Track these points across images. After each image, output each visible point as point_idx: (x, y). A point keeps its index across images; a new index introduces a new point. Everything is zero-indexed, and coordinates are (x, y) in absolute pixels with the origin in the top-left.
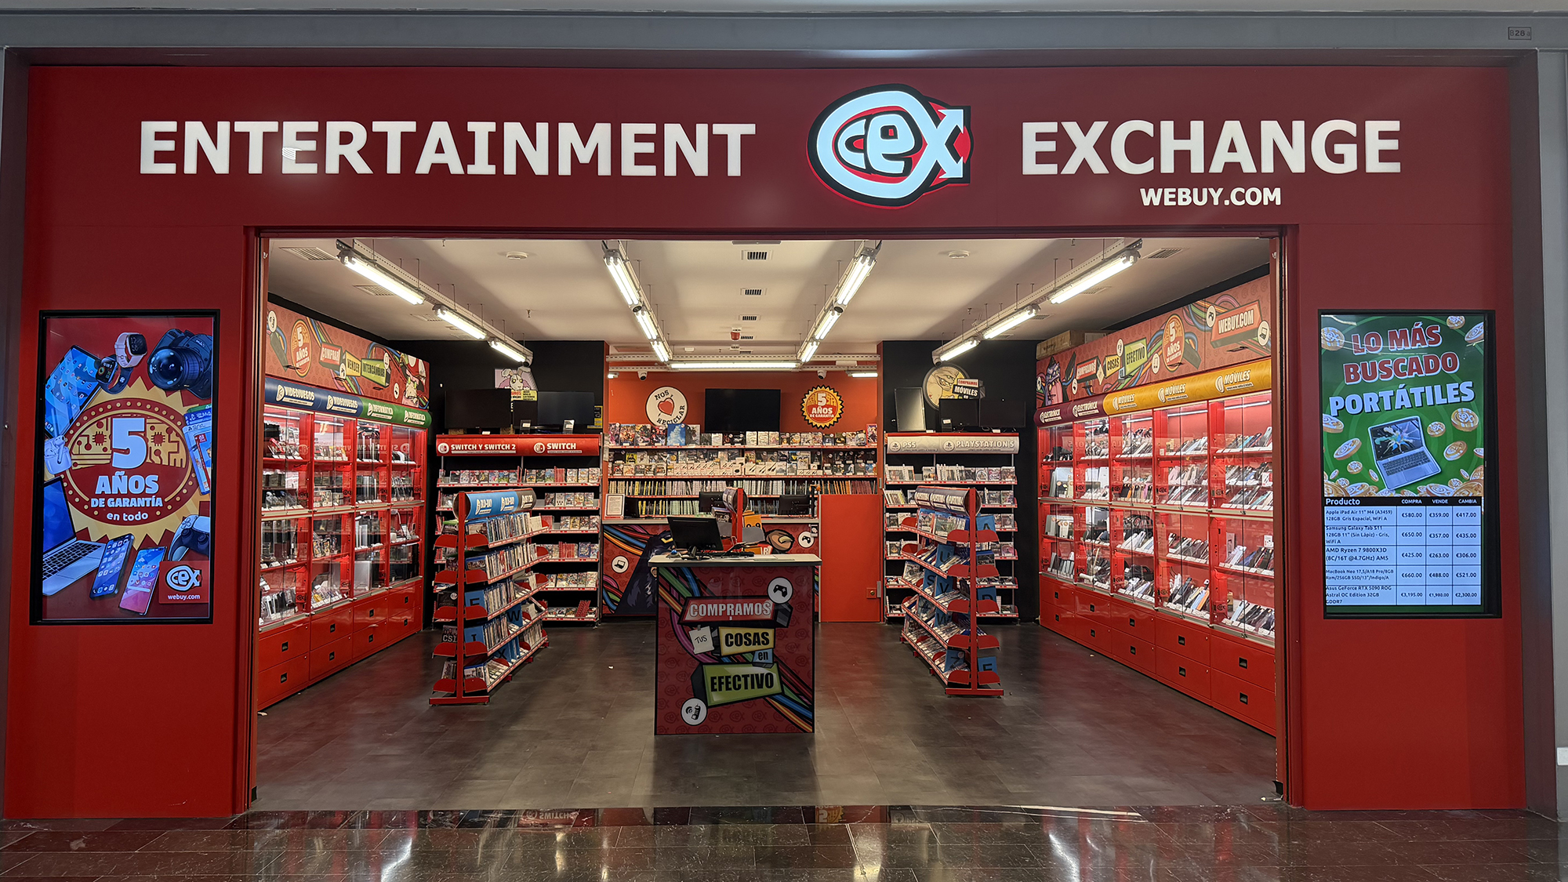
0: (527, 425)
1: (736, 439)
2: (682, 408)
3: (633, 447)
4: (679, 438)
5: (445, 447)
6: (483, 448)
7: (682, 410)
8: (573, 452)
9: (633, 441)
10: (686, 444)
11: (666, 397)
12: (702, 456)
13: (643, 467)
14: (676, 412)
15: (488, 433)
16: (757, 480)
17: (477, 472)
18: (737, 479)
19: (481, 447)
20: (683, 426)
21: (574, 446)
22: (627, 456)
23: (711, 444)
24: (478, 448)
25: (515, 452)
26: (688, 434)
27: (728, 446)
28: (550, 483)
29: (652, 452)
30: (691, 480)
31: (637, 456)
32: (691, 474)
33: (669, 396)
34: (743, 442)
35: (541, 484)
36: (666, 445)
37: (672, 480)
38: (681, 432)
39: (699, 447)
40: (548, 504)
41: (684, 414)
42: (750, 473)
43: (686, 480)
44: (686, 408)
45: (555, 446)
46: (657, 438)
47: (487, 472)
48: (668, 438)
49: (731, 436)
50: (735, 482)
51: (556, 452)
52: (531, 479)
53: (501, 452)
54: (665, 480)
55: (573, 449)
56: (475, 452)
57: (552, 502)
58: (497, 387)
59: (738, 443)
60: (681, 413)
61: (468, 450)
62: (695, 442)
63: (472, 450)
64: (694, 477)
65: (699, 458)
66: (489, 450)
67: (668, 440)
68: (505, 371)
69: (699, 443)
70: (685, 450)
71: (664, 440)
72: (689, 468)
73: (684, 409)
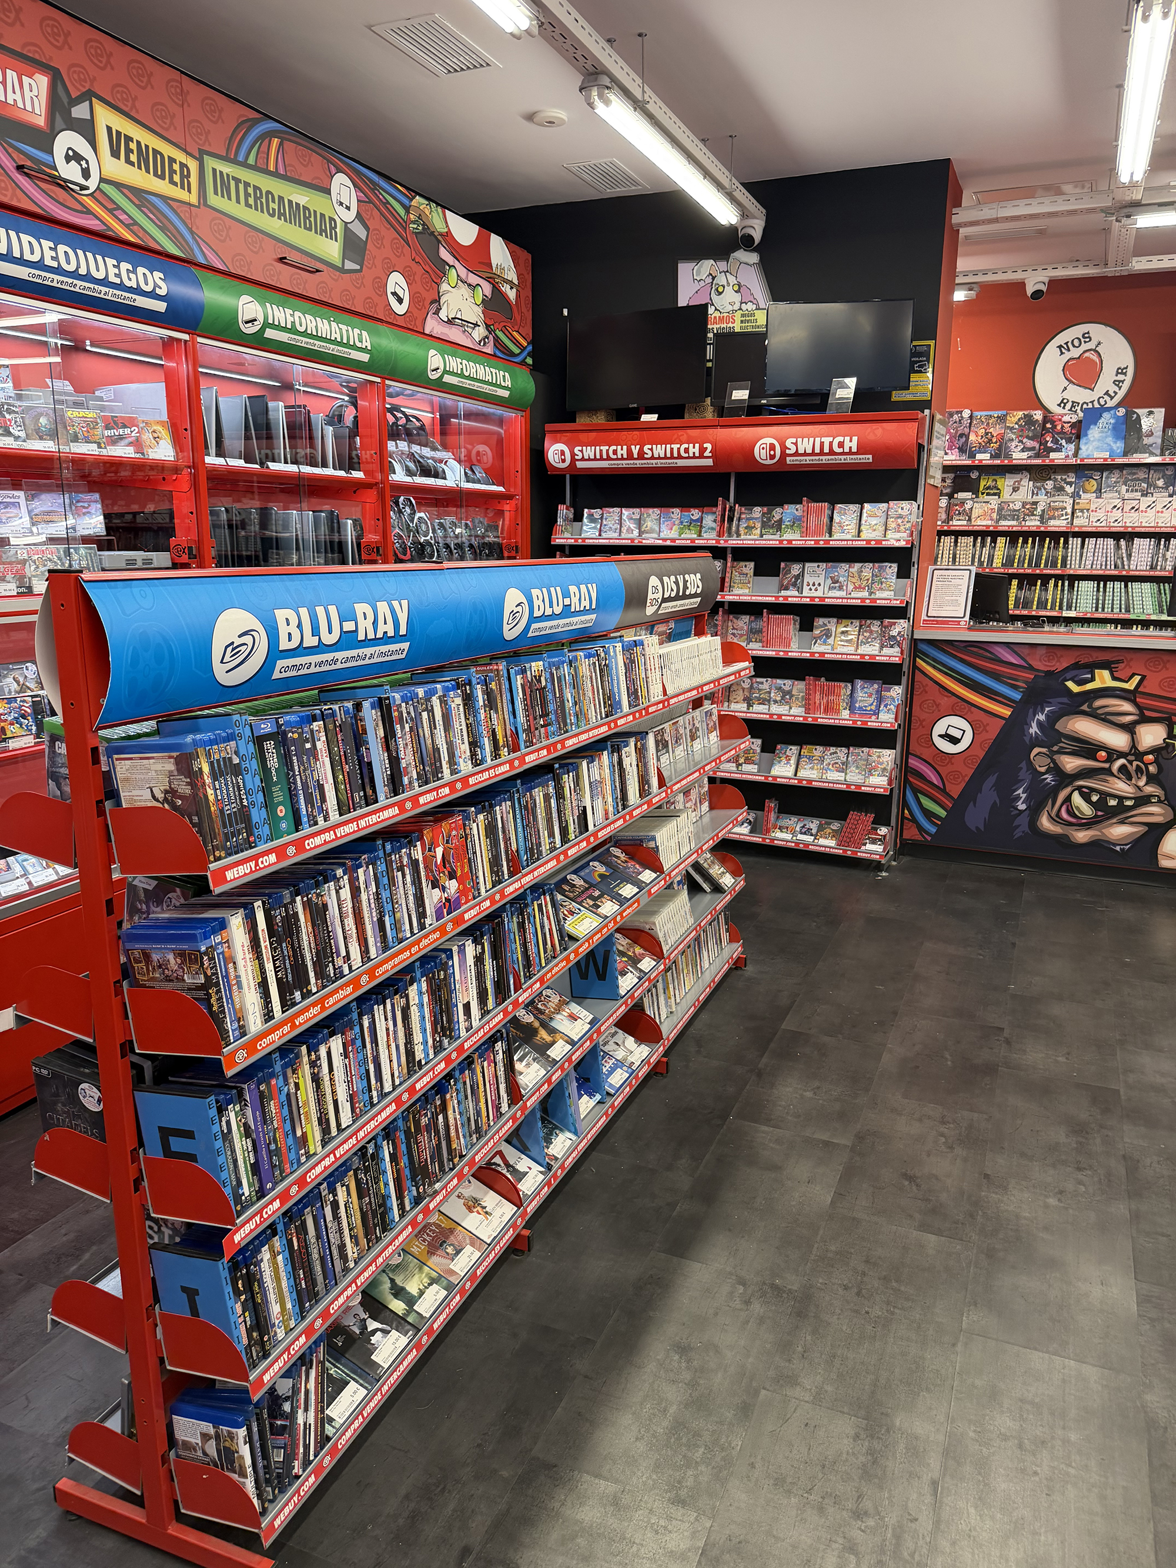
0: (741, 395)
2: (1121, 371)
3: (997, 462)
4: (1110, 440)
5: (563, 453)
6: (641, 455)
7: (1121, 377)
8: (849, 459)
9: (999, 449)
10: (1125, 454)
11: (1085, 347)
12: (1160, 483)
13: (1018, 506)
14: (1105, 382)
15: (653, 417)
17: (635, 511)
19: (635, 450)
20: (1122, 411)
21: (852, 444)
22: (983, 483)
24: (630, 452)
25: (709, 462)
26: (1131, 430)
28: (793, 538)
29: (1040, 473)
30: (1130, 536)
31: (1006, 484)
32: (1131, 521)
33: (1091, 345)
35: (771, 540)
36: (1076, 455)
37: (1084, 535)
38: (1115, 428)
39: (1157, 459)
40: (787, 589)
41: (1126, 386)
43: (1116, 536)
44: (1130, 372)
46: (1055, 441)
47: (653, 513)
48: (1083, 441)
52: (749, 528)
54: (1066, 535)
56: (624, 464)
58: (682, 302)
60: (1118, 383)
61: (609, 458)
62: (1147, 449)
63: (617, 459)
64: (1138, 530)
65: (1156, 487)
66: (653, 458)
67: (1082, 446)
68: (701, 266)
69: (1158, 452)
70: (1121, 467)
71: (1072, 446)
72: (1127, 508)
73: (1125, 374)
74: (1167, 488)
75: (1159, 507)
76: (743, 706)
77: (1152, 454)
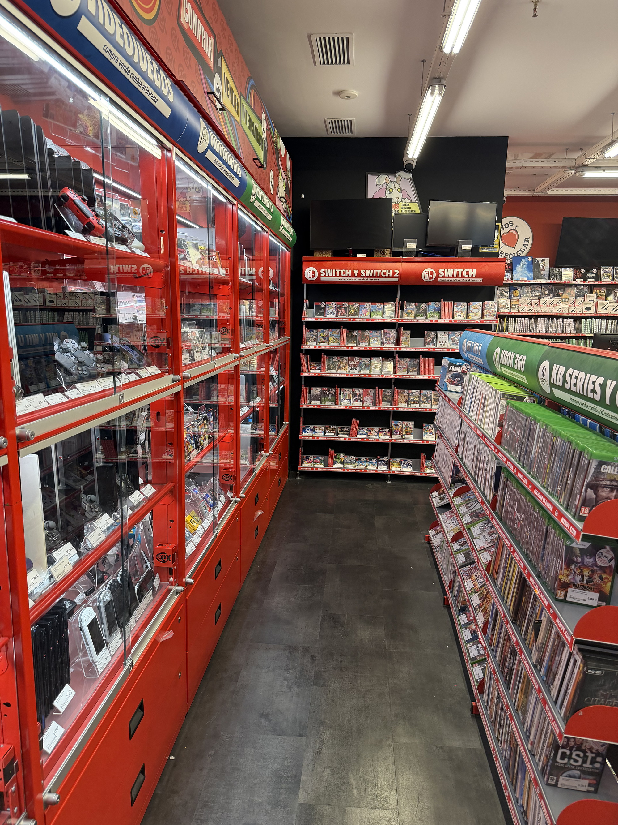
0: (412, 246)
1: (589, 275)
2: (527, 240)
4: (526, 272)
5: (313, 272)
6: (359, 275)
7: (527, 243)
8: (470, 280)
10: (534, 278)
11: (510, 228)
12: (547, 292)
14: (520, 245)
15: (364, 255)
16: (607, 318)
17: (345, 305)
18: (586, 317)
19: (356, 273)
20: (530, 259)
21: (473, 272)
23: (561, 279)
24: (353, 274)
25: (397, 280)
26: (534, 267)
27: (579, 281)
28: (433, 318)
30: (536, 317)
32: (537, 310)
33: (513, 227)
34: (597, 278)
35: (421, 320)
36: (512, 278)
37: (515, 317)
38: (528, 266)
39: (548, 282)
40: (429, 344)
41: (529, 247)
42: (603, 311)
43: (530, 317)
44: (531, 240)
45: (449, 272)
47: (356, 305)
48: (514, 272)
49: (583, 271)
50: (583, 320)
51: (449, 280)
52: (409, 314)
53: (381, 279)
54: (509, 316)
55: (472, 277)
56: (349, 279)
57: (434, 341)
58: (370, 196)
59: (591, 278)
60: (525, 245)
61: (340, 276)
62: (542, 277)
63: (345, 277)
64: (540, 314)
65: (545, 294)
66: (365, 276)
67: (514, 274)
68: (381, 178)
69: (548, 278)
70: (530, 285)
71: (510, 274)
72: (533, 304)
73: (528, 241)
74: (549, 295)
75: (548, 304)
76: (405, 405)
77: (545, 279)
